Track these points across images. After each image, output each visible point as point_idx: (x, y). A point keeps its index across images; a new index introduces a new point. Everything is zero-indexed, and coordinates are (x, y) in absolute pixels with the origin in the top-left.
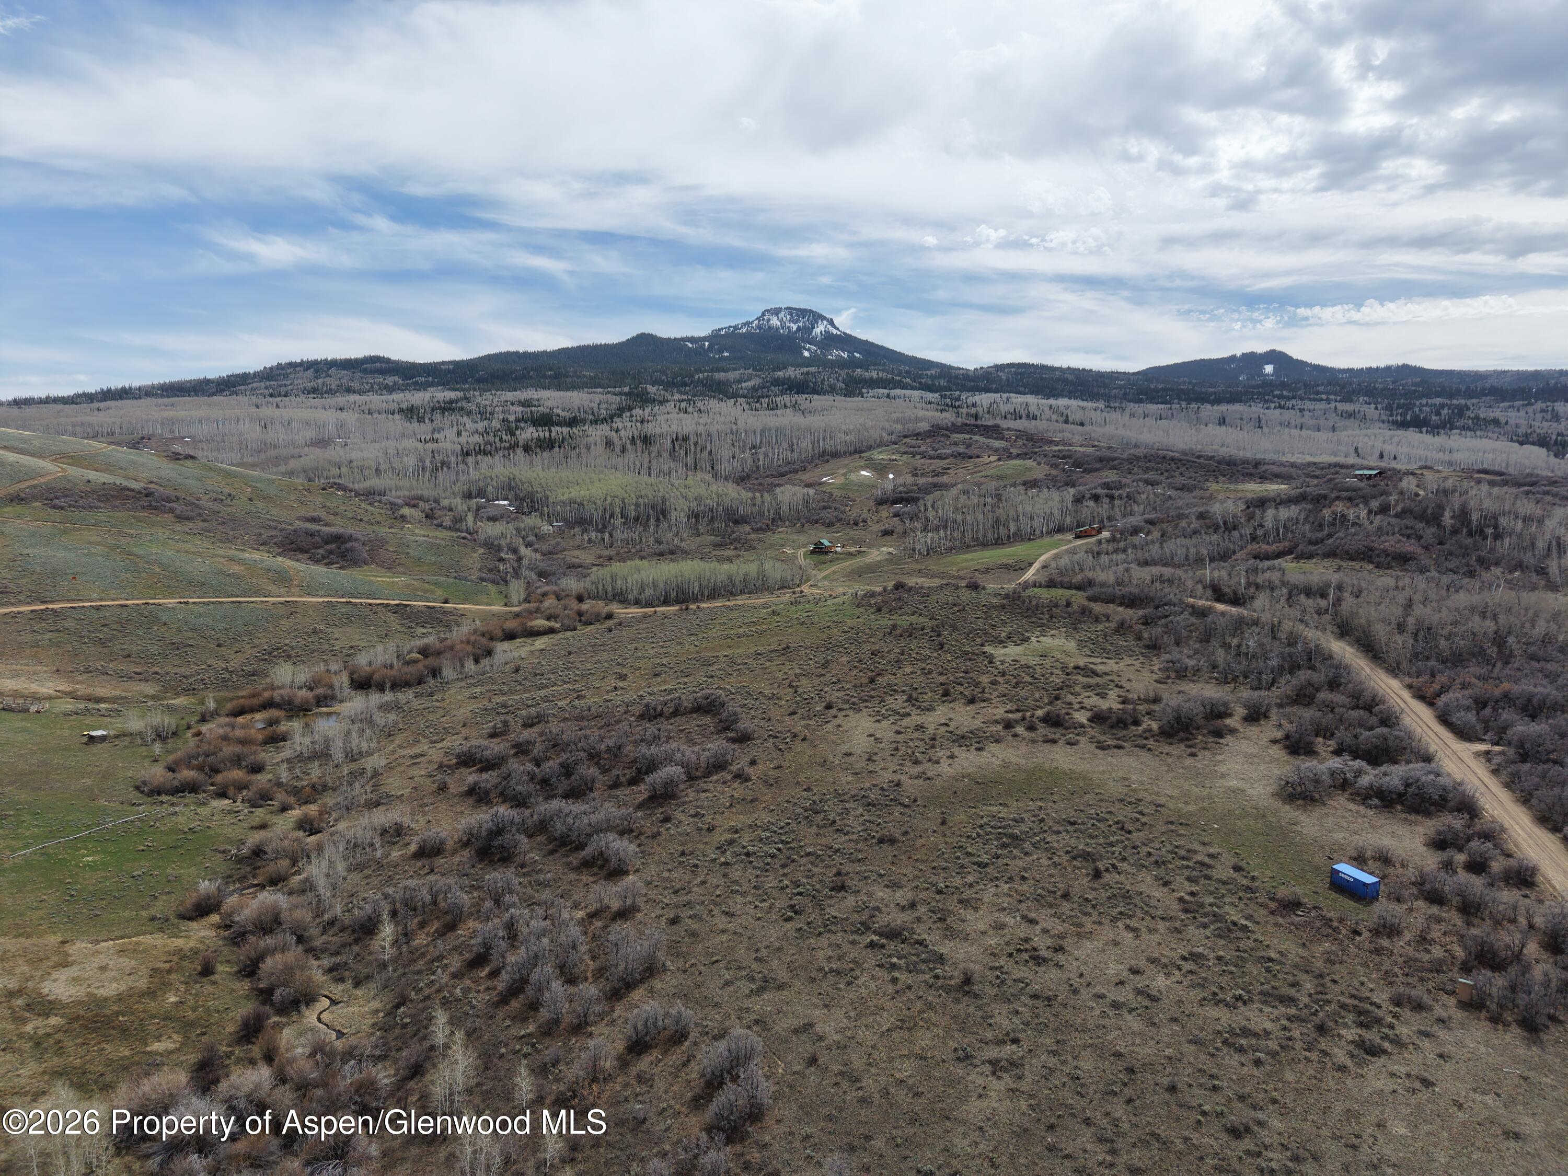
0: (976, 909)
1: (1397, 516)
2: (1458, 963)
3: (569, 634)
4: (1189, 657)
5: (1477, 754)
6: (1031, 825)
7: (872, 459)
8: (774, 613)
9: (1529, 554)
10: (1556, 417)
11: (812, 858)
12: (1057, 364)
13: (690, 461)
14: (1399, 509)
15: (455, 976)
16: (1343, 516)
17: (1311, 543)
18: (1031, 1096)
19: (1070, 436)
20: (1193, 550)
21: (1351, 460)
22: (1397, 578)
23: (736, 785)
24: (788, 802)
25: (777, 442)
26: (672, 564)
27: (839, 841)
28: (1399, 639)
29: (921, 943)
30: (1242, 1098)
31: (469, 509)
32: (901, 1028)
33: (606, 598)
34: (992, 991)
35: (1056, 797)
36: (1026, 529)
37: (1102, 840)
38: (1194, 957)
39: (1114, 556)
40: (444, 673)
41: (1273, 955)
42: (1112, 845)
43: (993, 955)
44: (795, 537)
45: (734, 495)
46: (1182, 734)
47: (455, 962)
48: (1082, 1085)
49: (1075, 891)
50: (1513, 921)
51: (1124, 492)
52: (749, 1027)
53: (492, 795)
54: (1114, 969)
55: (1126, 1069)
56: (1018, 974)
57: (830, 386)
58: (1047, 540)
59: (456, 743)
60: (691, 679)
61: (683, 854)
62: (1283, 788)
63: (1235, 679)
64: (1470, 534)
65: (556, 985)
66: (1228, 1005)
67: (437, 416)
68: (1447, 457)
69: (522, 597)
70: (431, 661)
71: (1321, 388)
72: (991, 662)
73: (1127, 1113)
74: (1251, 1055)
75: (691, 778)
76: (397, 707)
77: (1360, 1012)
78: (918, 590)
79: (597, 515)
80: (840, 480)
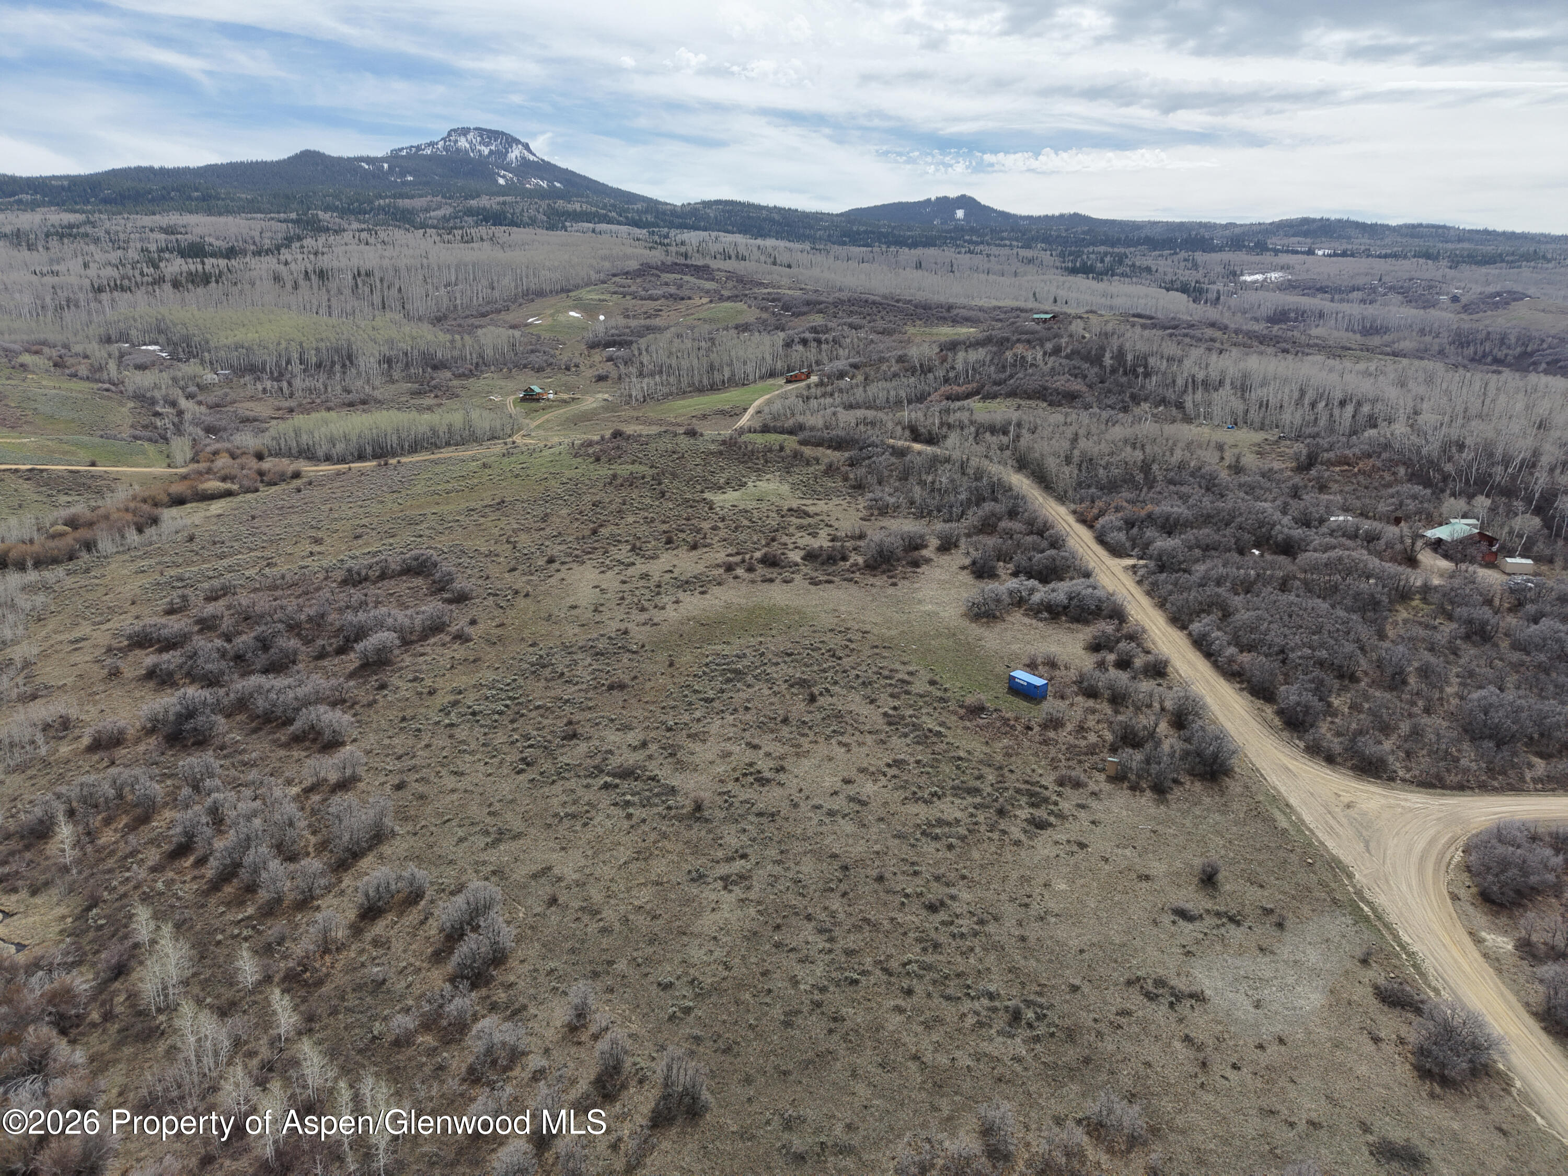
0: (704, 741)
1: (1067, 357)
2: (1107, 744)
3: (249, 496)
4: (890, 495)
5: (1126, 568)
6: (752, 659)
7: (580, 299)
8: (485, 465)
9: (1171, 390)
10: (1195, 266)
11: (542, 711)
12: (763, 203)
13: (377, 299)
14: (1069, 350)
15: (153, 870)
16: (1023, 357)
17: (996, 383)
18: (759, 903)
19: (779, 278)
20: (893, 393)
21: (1030, 304)
22: (1066, 415)
23: (456, 646)
24: (514, 659)
25: (475, 279)
26: (364, 416)
27: (569, 692)
28: (1066, 470)
29: (653, 779)
30: (937, 879)
31: (110, 355)
32: (637, 859)
33: (289, 455)
34: (722, 815)
35: (774, 632)
36: (739, 374)
37: (816, 668)
38: (898, 763)
39: (822, 400)
40: (100, 546)
41: (962, 754)
42: (824, 671)
43: (722, 781)
44: (502, 383)
45: (430, 337)
46: (884, 566)
47: (153, 856)
48: (804, 887)
49: (793, 717)
50: (1150, 706)
51: (829, 336)
52: (487, 879)
53: (177, 677)
54: (830, 782)
55: (841, 868)
56: (744, 796)
57: (530, 218)
58: (760, 385)
59: (127, 623)
60: (397, 539)
61: (404, 719)
62: (970, 609)
63: (930, 513)
64: (1125, 373)
65: (275, 865)
66: (925, 802)
67: (54, 243)
68: (1108, 302)
69: (189, 456)
70: (83, 533)
71: (1005, 234)
72: (711, 508)
73: (842, 904)
74: (944, 841)
75: (406, 643)
76: (46, 588)
77: (1031, 794)
78: (636, 438)
79: (271, 362)
80: (549, 321)
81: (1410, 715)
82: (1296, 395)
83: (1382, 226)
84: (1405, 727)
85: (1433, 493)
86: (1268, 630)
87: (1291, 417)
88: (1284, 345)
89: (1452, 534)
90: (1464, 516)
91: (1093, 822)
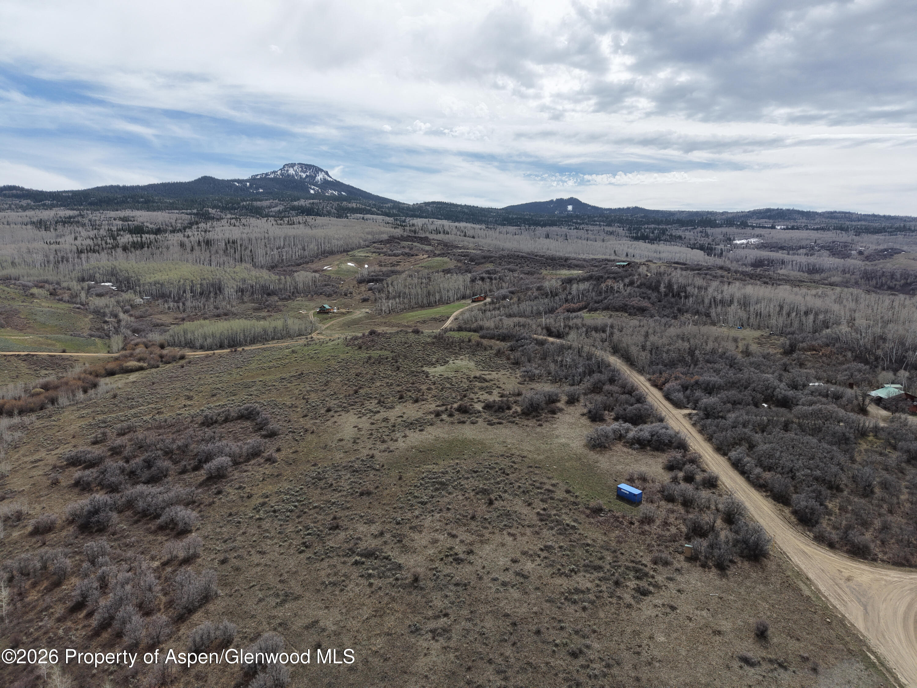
0: (420, 532)
1: (638, 287)
2: (683, 535)
3: (153, 370)
4: (536, 368)
5: (685, 416)
6: (452, 475)
7: (354, 256)
8: (293, 352)
9: (702, 306)
10: (707, 235)
11: (317, 510)
12: (459, 203)
13: (237, 256)
14: (638, 283)
15: (59, 620)
16: (612, 287)
17: (596, 302)
18: (456, 650)
19: (467, 244)
20: (535, 308)
21: (613, 257)
22: (640, 321)
23: (267, 466)
24: (302, 474)
25: (294, 245)
26: (225, 322)
27: (335, 497)
28: (643, 354)
29: (387, 558)
30: (577, 632)
31: (82, 289)
32: (375, 616)
33: (180, 345)
34: (431, 584)
35: (465, 456)
36: (445, 297)
37: (492, 481)
38: (547, 548)
39: (493, 312)
40: (60, 401)
41: (589, 542)
42: (498, 483)
43: (432, 560)
44: (307, 303)
45: (267, 277)
46: (534, 413)
47: (59, 610)
48: (487, 638)
49: (479, 514)
50: (708, 508)
51: (497, 276)
52: (275, 629)
53: (93, 485)
54: (503, 561)
55: (511, 624)
56: (446, 571)
57: (327, 211)
58: (457, 303)
59: (67, 450)
60: (237, 397)
61: (230, 515)
62: (589, 442)
63: (560, 380)
64: (673, 296)
65: (137, 619)
66: (567, 576)
67: (60, 227)
68: (658, 256)
69: (121, 346)
70: (51, 393)
71: (596, 219)
72: (427, 377)
73: (513, 652)
74: (580, 605)
75: (236, 463)
76: (23, 427)
77: (637, 571)
78: (384, 335)
79: (174, 291)
80: (335, 268)
81: (880, 515)
82: (778, 309)
83: (813, 212)
84: (877, 523)
85: (871, 368)
86: (781, 457)
87: (777, 321)
88: (765, 279)
89: (888, 394)
90: (893, 383)
91: (679, 591)
